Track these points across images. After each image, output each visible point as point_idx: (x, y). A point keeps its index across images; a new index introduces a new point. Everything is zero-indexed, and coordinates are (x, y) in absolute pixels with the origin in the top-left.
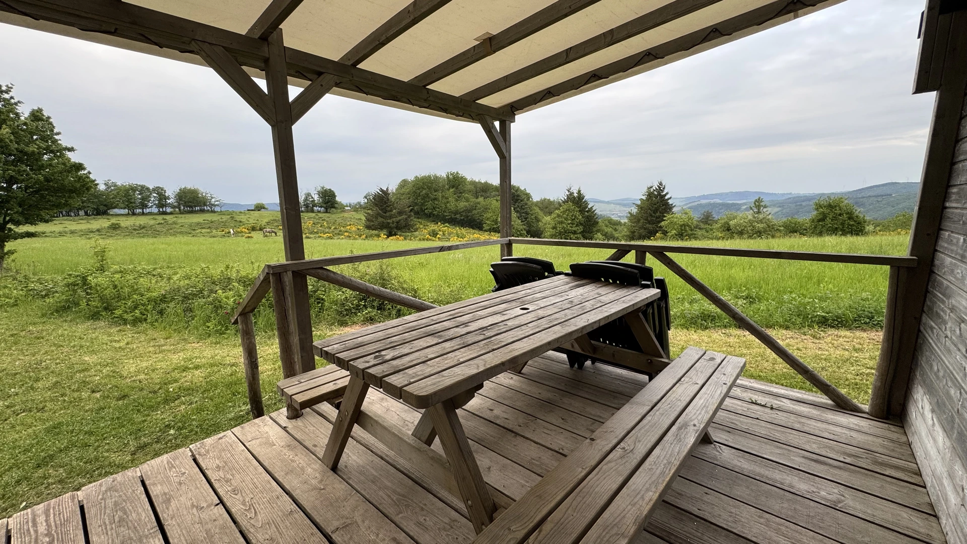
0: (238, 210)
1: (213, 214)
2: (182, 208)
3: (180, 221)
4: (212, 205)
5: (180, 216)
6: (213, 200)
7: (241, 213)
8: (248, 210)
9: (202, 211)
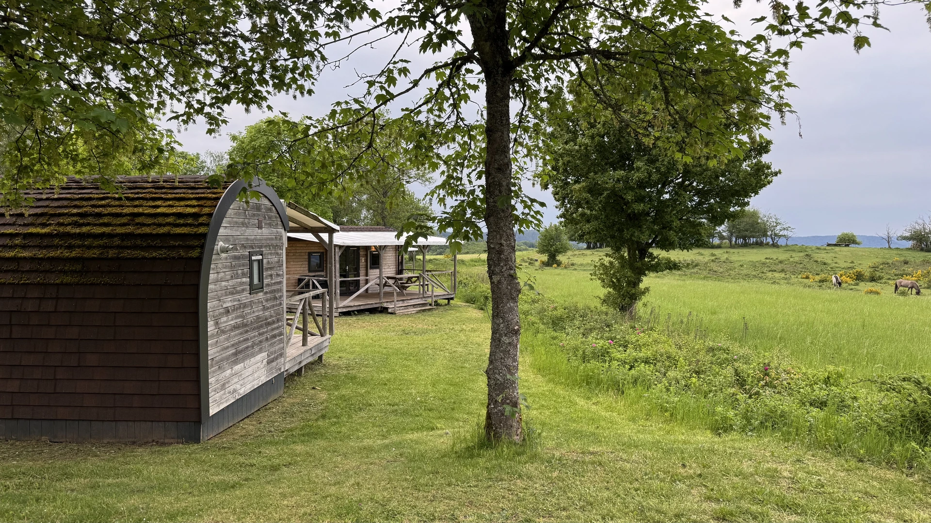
0: (813, 245)
1: (776, 250)
2: (734, 239)
3: (734, 258)
4: (776, 235)
5: (732, 250)
6: (778, 228)
7: (819, 249)
8: (829, 245)
9: (759, 245)
